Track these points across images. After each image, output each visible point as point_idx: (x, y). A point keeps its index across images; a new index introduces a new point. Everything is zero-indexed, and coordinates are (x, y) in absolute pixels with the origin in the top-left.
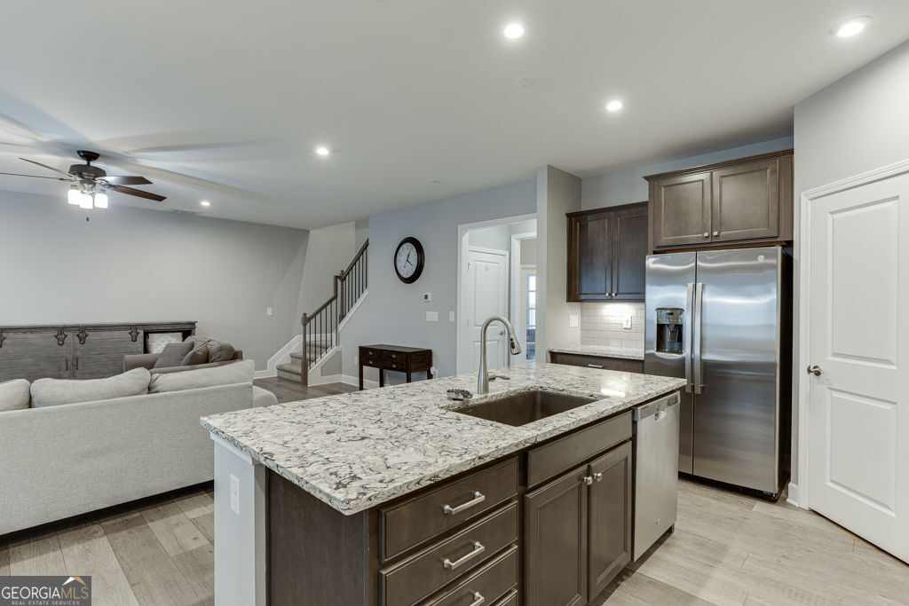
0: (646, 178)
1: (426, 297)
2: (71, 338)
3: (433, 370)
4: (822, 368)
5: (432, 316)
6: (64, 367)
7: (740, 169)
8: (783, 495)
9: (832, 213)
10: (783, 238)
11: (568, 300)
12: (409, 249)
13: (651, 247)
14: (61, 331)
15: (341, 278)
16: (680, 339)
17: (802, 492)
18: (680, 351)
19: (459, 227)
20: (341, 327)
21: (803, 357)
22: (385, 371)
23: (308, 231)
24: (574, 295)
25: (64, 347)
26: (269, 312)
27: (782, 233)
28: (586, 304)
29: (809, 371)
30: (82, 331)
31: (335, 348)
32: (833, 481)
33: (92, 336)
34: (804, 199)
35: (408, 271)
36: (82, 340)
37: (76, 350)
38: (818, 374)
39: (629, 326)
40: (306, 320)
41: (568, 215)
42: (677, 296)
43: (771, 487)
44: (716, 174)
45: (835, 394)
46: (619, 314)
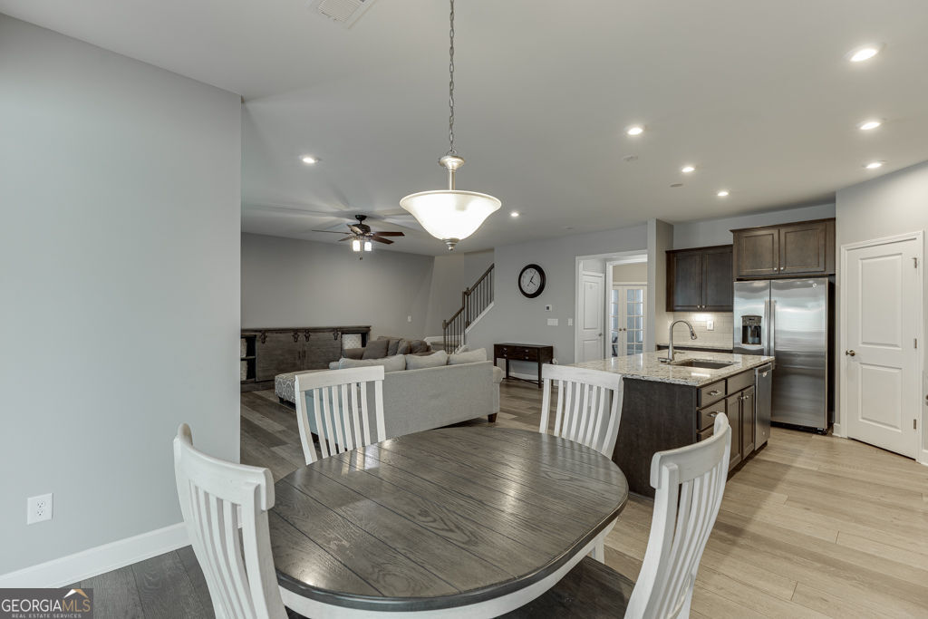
0: (731, 231)
1: (548, 308)
2: (301, 337)
3: (554, 360)
4: (855, 351)
5: (553, 322)
6: (297, 358)
7: (798, 228)
8: (830, 432)
9: (862, 259)
10: (828, 272)
11: (667, 311)
12: (532, 273)
13: (735, 277)
14: (296, 331)
15: (467, 293)
16: (759, 336)
17: (843, 428)
18: (760, 343)
19: (577, 258)
20: (467, 331)
21: (842, 345)
22: (511, 362)
23: (433, 257)
24: (670, 307)
25: (298, 343)
26: (409, 319)
27: (827, 268)
28: (677, 313)
29: (847, 353)
30: (308, 332)
31: (464, 346)
32: (863, 418)
33: (313, 336)
34: (843, 250)
35: (531, 289)
36: (307, 338)
37: (304, 345)
38: (853, 355)
39: (712, 328)
40: (446, 325)
41: (667, 252)
42: (756, 307)
43: (823, 425)
44: (783, 231)
45: (864, 367)
46: (704, 320)
